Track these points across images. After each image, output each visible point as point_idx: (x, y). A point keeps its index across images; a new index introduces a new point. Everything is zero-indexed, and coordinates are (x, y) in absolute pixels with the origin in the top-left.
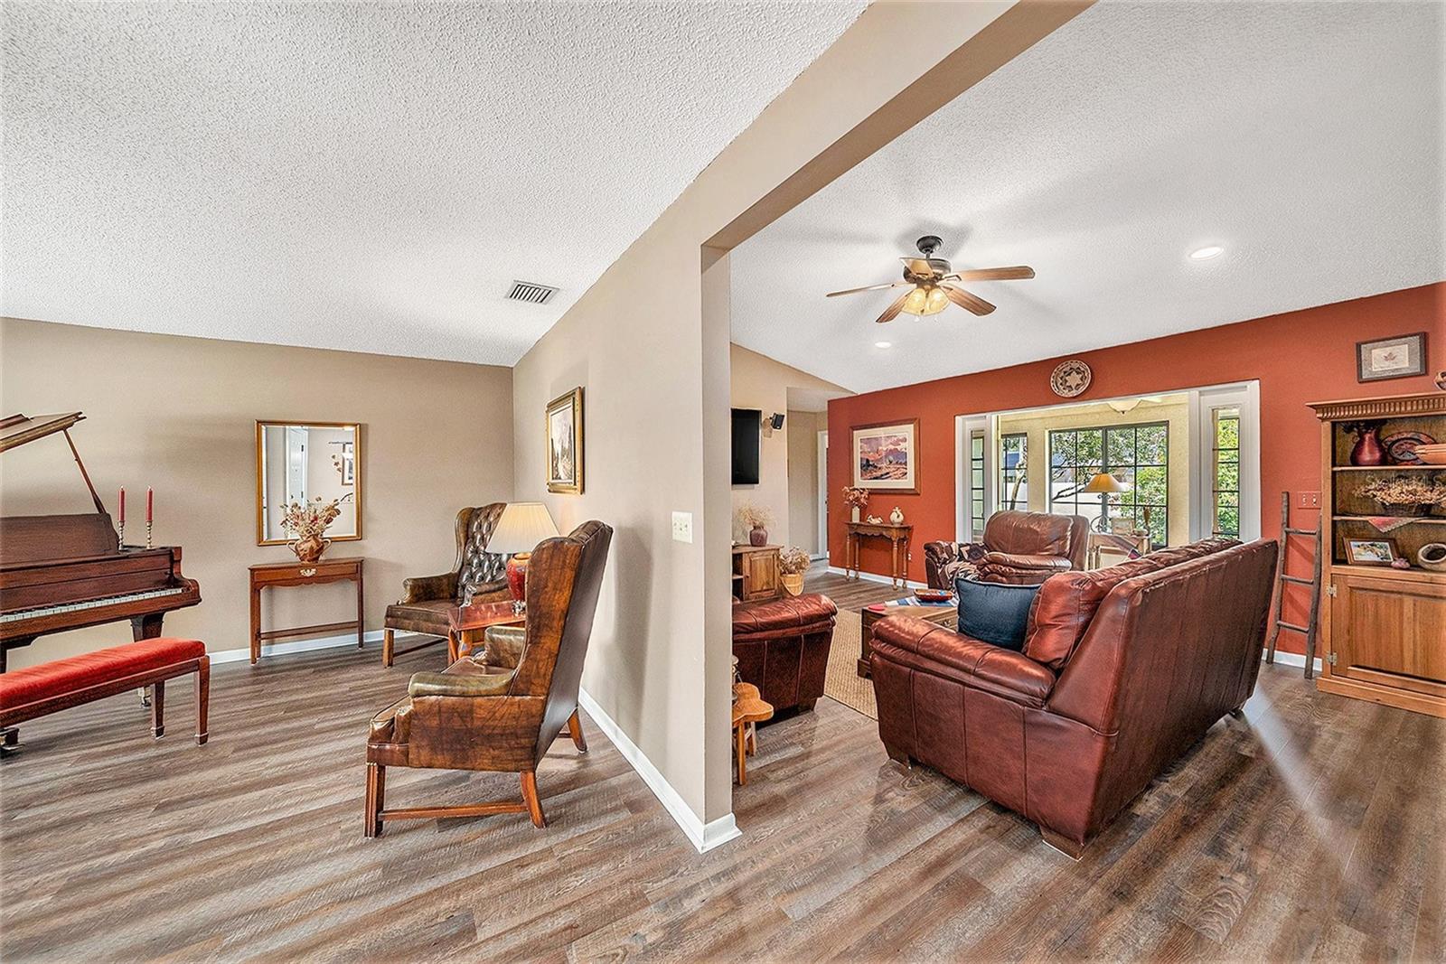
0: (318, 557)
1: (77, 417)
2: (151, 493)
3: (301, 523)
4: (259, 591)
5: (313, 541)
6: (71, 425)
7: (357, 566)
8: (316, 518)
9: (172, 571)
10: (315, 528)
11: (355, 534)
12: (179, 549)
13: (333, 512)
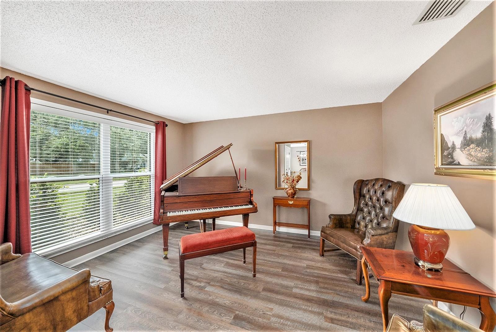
0: (294, 196)
1: (231, 145)
2: (246, 169)
3: (289, 182)
4: (276, 207)
5: (292, 190)
6: (230, 147)
7: (308, 202)
8: (293, 180)
9: (251, 198)
10: (293, 184)
11: (307, 188)
12: (253, 190)
13: (299, 178)
